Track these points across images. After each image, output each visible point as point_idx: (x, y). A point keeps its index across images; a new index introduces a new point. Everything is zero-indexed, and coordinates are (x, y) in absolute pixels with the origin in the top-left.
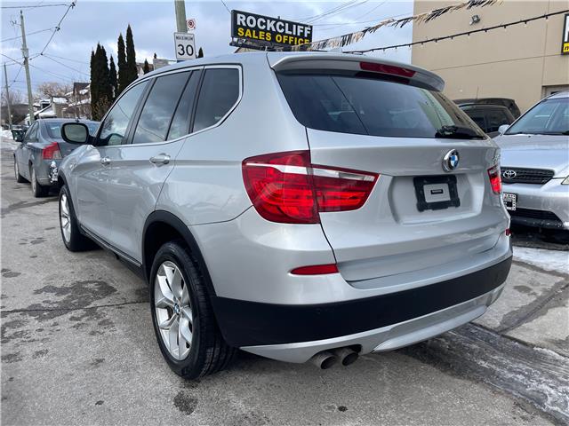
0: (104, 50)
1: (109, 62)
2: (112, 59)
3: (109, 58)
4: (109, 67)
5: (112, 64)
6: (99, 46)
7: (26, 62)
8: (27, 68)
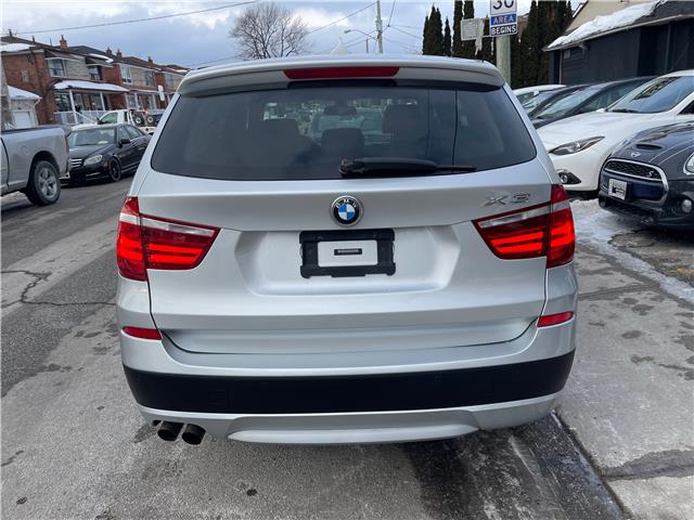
0: (438, 12)
1: (444, 27)
2: (447, 22)
3: (444, 22)
4: (443, 33)
5: (447, 29)
6: (433, 9)
7: (379, 36)
8: (381, 42)
